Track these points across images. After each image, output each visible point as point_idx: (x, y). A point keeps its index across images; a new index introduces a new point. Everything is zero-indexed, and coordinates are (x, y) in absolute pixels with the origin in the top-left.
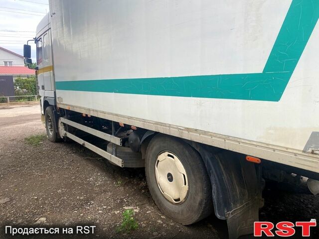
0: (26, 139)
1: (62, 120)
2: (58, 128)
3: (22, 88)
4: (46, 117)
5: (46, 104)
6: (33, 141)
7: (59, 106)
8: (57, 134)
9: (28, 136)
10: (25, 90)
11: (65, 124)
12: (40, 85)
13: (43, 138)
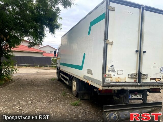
0: (51, 79)
1: (61, 74)
2: (59, 76)
3: (54, 62)
4: (57, 73)
5: (58, 69)
6: (53, 80)
7: (60, 69)
8: (59, 78)
9: (52, 78)
10: (55, 63)
11: (61, 75)
12: (57, 63)
13: (55, 79)
